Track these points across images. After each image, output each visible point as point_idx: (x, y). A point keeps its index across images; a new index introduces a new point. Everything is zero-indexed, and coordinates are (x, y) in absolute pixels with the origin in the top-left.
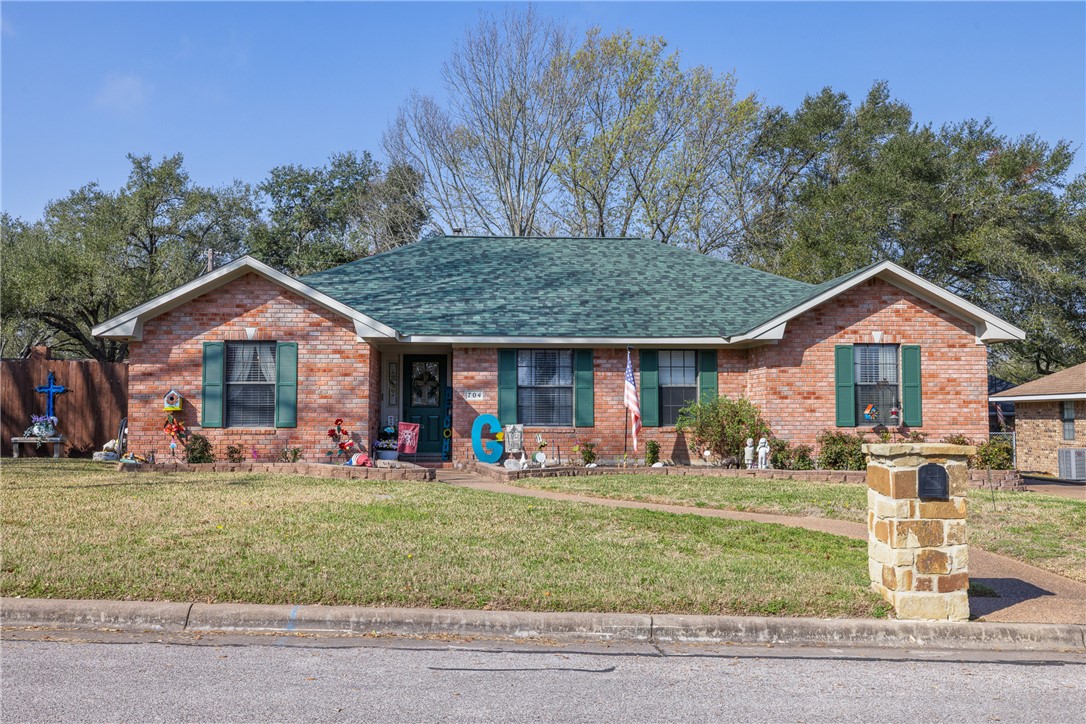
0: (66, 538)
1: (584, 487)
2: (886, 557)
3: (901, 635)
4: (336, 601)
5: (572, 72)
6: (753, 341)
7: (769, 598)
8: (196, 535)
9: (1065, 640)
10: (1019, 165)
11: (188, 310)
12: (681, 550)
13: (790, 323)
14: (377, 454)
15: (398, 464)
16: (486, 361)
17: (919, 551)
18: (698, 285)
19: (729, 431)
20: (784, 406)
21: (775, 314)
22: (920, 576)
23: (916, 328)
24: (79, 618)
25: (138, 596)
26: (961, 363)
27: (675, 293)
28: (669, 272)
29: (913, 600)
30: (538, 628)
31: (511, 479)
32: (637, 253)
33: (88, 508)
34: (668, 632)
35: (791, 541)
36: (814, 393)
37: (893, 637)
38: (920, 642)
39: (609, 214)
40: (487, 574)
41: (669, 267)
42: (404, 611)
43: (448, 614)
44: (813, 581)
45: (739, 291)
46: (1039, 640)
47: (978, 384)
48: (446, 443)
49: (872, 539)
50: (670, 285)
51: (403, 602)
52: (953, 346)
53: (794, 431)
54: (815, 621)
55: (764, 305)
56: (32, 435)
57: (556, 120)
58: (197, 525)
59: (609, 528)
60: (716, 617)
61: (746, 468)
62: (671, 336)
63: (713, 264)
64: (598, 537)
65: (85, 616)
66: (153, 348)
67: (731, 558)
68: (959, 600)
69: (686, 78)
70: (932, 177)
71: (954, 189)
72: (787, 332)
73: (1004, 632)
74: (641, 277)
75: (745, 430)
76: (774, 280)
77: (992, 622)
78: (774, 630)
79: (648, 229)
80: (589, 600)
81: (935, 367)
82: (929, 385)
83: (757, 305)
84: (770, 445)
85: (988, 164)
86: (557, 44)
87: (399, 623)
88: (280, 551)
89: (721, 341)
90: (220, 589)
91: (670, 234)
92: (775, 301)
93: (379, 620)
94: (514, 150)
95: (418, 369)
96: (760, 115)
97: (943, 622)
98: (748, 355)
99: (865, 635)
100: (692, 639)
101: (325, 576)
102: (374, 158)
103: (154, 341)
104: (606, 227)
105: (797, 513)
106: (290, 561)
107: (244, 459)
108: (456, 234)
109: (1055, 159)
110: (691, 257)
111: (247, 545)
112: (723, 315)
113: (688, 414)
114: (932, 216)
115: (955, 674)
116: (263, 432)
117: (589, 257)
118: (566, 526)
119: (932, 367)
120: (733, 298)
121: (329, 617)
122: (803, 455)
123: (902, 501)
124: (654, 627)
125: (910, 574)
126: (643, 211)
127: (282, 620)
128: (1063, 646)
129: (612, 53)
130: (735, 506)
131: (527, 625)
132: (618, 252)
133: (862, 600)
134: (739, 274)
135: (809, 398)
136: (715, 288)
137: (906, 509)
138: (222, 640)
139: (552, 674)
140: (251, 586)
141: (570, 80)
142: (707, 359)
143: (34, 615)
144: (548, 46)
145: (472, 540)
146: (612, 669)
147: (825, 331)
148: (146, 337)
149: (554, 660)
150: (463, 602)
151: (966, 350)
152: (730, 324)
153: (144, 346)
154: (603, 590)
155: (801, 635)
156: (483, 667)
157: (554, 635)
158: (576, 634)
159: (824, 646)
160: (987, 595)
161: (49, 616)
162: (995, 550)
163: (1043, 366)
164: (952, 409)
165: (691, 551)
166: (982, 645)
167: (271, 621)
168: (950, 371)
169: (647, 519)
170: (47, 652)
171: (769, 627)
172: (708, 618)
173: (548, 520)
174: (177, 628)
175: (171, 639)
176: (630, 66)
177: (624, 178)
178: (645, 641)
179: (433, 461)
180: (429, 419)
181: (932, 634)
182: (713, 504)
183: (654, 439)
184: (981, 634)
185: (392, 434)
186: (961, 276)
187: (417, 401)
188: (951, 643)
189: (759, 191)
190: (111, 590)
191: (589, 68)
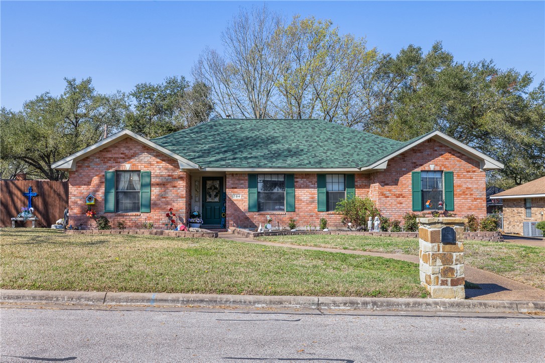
0: (46, 263)
1: (290, 240)
2: (426, 270)
3: (433, 306)
4: (173, 291)
5: (285, 37)
6: (372, 170)
7: (373, 289)
8: (106, 262)
9: (509, 307)
10: (507, 82)
11: (97, 155)
12: (334, 268)
13: (390, 161)
14: (190, 225)
15: (200, 230)
16: (242, 180)
17: (442, 267)
18: (346, 143)
19: (360, 213)
20: (387, 201)
21: (383, 157)
22: (442, 278)
23: (451, 163)
24: (55, 299)
25: (82, 289)
26: (473, 180)
27: (334, 146)
28: (331, 136)
29: (439, 290)
30: (266, 303)
31: (254, 236)
32: (316, 127)
33: (54, 250)
34: (325, 304)
35: (386, 264)
36: (401, 195)
37: (430, 307)
38: (442, 309)
39: (304, 107)
40: (242, 279)
41: (331, 133)
42: (204, 295)
43: (225, 297)
44: (394, 281)
45: (366, 145)
46: (497, 308)
47: (481, 190)
48: (223, 220)
49: (421, 262)
50: (332, 142)
51: (204, 291)
52: (469, 172)
53: (392, 213)
54: (394, 299)
55: (377, 152)
56: (21, 217)
57: (277, 60)
58: (106, 258)
59: (300, 259)
60: (348, 298)
61: (368, 231)
62: (332, 168)
63: (353, 132)
64: (295, 262)
65: (58, 298)
66: (81, 174)
67: (357, 272)
68: (460, 290)
69: (341, 39)
70: (464, 88)
71: (474, 95)
72: (388, 165)
73: (481, 304)
74: (318, 139)
75: (368, 213)
76: (383, 140)
77: (475, 300)
78: (375, 304)
79: (323, 114)
80: (289, 290)
81: (460, 182)
82: (457, 191)
83: (374, 152)
84: (380, 220)
85: (491, 82)
86: (278, 23)
87: (202, 301)
88: (146, 269)
89: (356, 170)
90: (120, 286)
91: (333, 116)
92: (383, 150)
93: (193, 299)
94: (256, 75)
96: (379, 56)
97: (453, 300)
98: (370, 177)
99: (417, 306)
100: (337, 308)
101: (168, 280)
102: (186, 80)
103: (81, 171)
104: (302, 114)
105: (391, 252)
106: (151, 274)
107: (125, 228)
108: (227, 118)
109: (524, 80)
110: (342, 129)
111: (131, 266)
112: (358, 157)
113: (340, 205)
114: (463, 108)
115: (456, 322)
116: (134, 215)
117: (292, 129)
118: (280, 258)
119: (459, 182)
120: (362, 149)
121: (170, 298)
122: (396, 225)
123: (434, 244)
124: (319, 302)
125: (438, 277)
126: (320, 105)
127: (148, 300)
128: (507, 310)
129: (305, 27)
130: (361, 249)
131: (261, 302)
132: (307, 126)
133: (416, 290)
134: (366, 137)
135: (399, 197)
136: (354, 144)
137: (436, 248)
138: (121, 308)
139: (272, 321)
140: (133, 284)
141: (284, 41)
142: (350, 180)
143: (34, 298)
144: (273, 24)
145: (236, 264)
146: (300, 320)
147: (407, 165)
148: (77, 169)
149: (273, 316)
150: (231, 291)
151: (475, 173)
152: (361, 161)
153: (76, 173)
154: (296, 286)
155: (387, 306)
156: (240, 319)
157: (273, 306)
158: (283, 305)
159: (398, 310)
160: (473, 289)
161: (41, 298)
162: (482, 268)
163: (518, 181)
164: (469, 202)
165: (339, 269)
166: (470, 310)
167: (143, 300)
168: (468, 184)
169: (319, 255)
170: (42, 313)
171: (372, 302)
172: (344, 298)
173: (272, 255)
174: (100, 303)
175: (98, 308)
176: (314, 34)
177: (310, 89)
178: (315, 309)
179: (217, 228)
180: (215, 208)
181: (447, 305)
182: (351, 248)
183: (324, 218)
184: (470, 305)
185: (197, 216)
186: (477, 137)
187: (209, 200)
188: (456, 309)
189: (377, 96)
190: (69, 287)
191: (294, 35)
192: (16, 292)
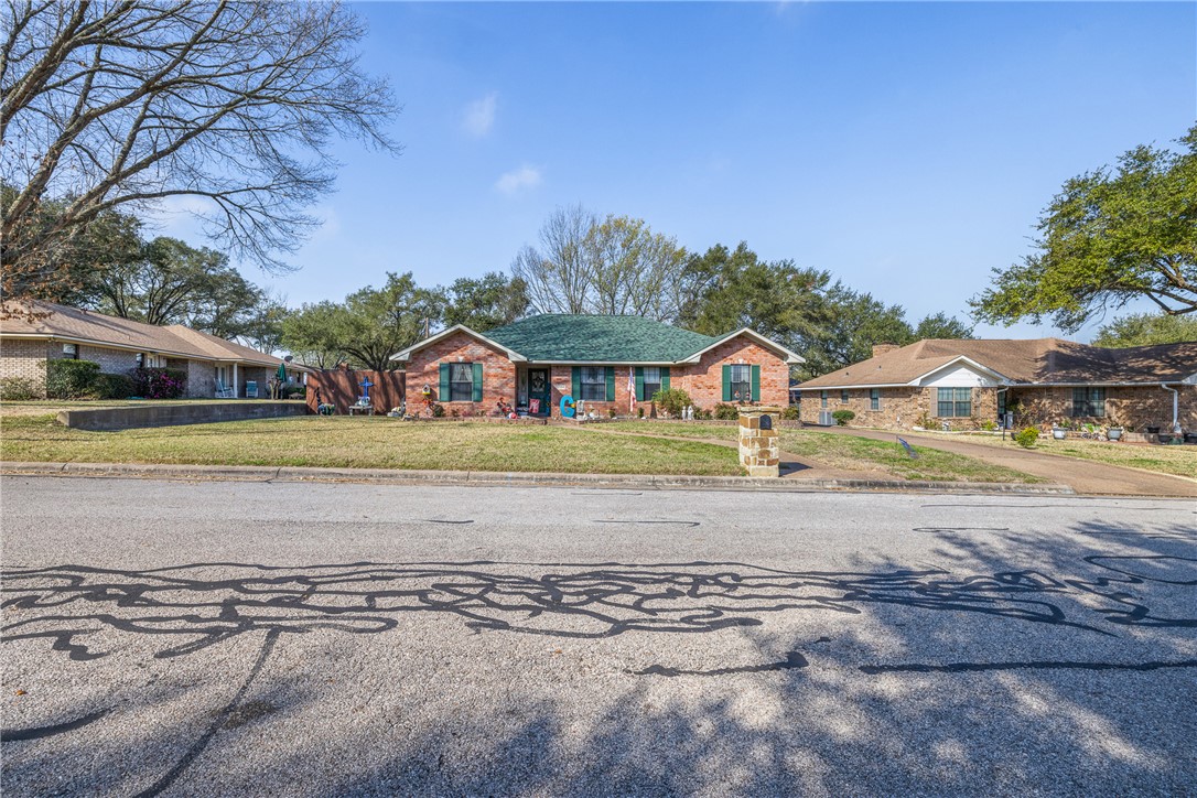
1: (614, 427)
2: (746, 452)
3: (752, 483)
4: (526, 470)
5: (599, 236)
6: (686, 363)
7: (699, 469)
8: (458, 446)
9: (815, 484)
10: (806, 281)
11: (432, 349)
12: (661, 452)
13: (703, 355)
15: (530, 418)
16: (567, 371)
17: (760, 450)
18: (661, 338)
19: (675, 403)
20: (700, 392)
21: (696, 351)
22: (760, 460)
23: (758, 357)
24: (424, 477)
25: (446, 468)
26: (777, 373)
27: (650, 341)
29: (757, 469)
30: (609, 481)
31: (580, 424)
32: (633, 322)
34: (660, 481)
35: (706, 448)
36: (713, 386)
37: (749, 483)
38: (760, 485)
40: (585, 460)
41: (646, 328)
42: (554, 474)
43: (573, 475)
44: (716, 463)
45: (679, 340)
46: (805, 484)
47: (785, 382)
48: (549, 409)
49: (741, 446)
50: (648, 337)
51: (554, 470)
52: (774, 366)
53: (704, 403)
54: (718, 477)
55: (690, 347)
56: (358, 405)
57: (592, 258)
58: (456, 442)
59: (629, 443)
60: (679, 476)
61: (682, 419)
62: (649, 361)
63: (666, 327)
64: (625, 446)
65: (427, 476)
66: (417, 365)
67: (682, 455)
68: (775, 469)
69: (653, 238)
70: (766, 287)
71: (776, 292)
72: (701, 359)
73: (793, 481)
74: (635, 334)
75: (682, 403)
76: (694, 335)
77: (787, 478)
78: (702, 481)
80: (627, 469)
81: (766, 375)
82: (763, 383)
83: (688, 347)
84: (693, 409)
85: (792, 280)
86: (593, 221)
87: (553, 479)
88: (497, 452)
89: (671, 363)
90: (480, 466)
91: (645, 312)
92: (695, 345)
93: (545, 477)
94: (572, 272)
95: (534, 375)
96: (687, 257)
97: (768, 477)
98: (683, 369)
99: (738, 482)
100: (670, 484)
101: (520, 461)
102: (505, 275)
103: (417, 362)
105: (707, 438)
106: (503, 456)
107: (460, 415)
108: (547, 313)
109: (822, 279)
110: (657, 324)
111: (483, 450)
112: (673, 351)
113: (656, 396)
114: (765, 305)
115: (774, 495)
116: (467, 403)
117: (610, 323)
118: (611, 443)
120: (676, 343)
121: (524, 477)
122: (708, 413)
123: (753, 430)
124: (655, 480)
125: (756, 459)
126: (632, 301)
127: (506, 478)
128: (815, 487)
129: (619, 225)
130: (680, 435)
131: (604, 479)
132: (624, 322)
133: (736, 469)
134: (678, 332)
135: (710, 388)
136: (668, 339)
137: (755, 433)
138: (483, 485)
139: (616, 495)
140: (490, 465)
141: (598, 239)
142: (665, 371)
143: (406, 476)
144: (588, 223)
145: (573, 448)
146: (640, 495)
147: (718, 359)
148: (413, 361)
149: (616, 492)
150: (578, 471)
151: (779, 367)
152: (676, 355)
153: (413, 365)
154: (633, 466)
155: (713, 482)
157: (615, 482)
158: (624, 482)
159: (722, 486)
160: (785, 468)
161: (412, 476)
162: (790, 452)
163: (814, 374)
164: (773, 393)
165: (665, 452)
166: (783, 486)
167: (502, 478)
168: (772, 377)
169: (644, 440)
171: (700, 480)
172: (676, 476)
173: (602, 440)
174: (465, 481)
175: (463, 485)
176: (627, 232)
177: (624, 286)
178: (652, 485)
179: (545, 417)
180: (541, 398)
181: (764, 482)
182: (670, 434)
183: (641, 407)
184: (783, 482)
185: (526, 405)
186: (778, 332)
187: (534, 390)
188: (771, 485)
189: (686, 292)
190: (435, 466)
191: (608, 233)
192: (390, 471)
